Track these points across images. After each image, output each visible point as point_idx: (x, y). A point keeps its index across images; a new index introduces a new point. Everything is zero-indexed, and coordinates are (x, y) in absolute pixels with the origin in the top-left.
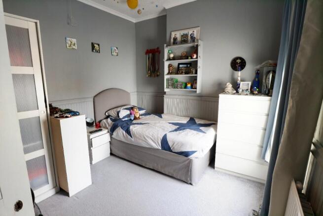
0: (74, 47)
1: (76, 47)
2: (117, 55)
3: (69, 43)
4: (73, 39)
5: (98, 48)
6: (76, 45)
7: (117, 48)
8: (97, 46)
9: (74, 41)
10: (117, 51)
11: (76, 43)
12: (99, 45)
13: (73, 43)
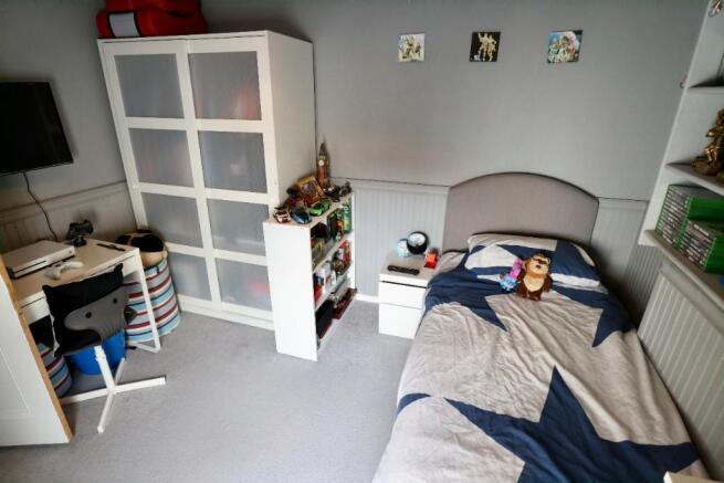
0: (416, 57)
1: (420, 57)
2: (575, 59)
3: (406, 47)
4: (415, 36)
5: (492, 48)
6: (422, 50)
7: (578, 33)
8: (491, 40)
9: (419, 39)
10: (576, 44)
11: (422, 44)
12: (496, 36)
13: (415, 45)
